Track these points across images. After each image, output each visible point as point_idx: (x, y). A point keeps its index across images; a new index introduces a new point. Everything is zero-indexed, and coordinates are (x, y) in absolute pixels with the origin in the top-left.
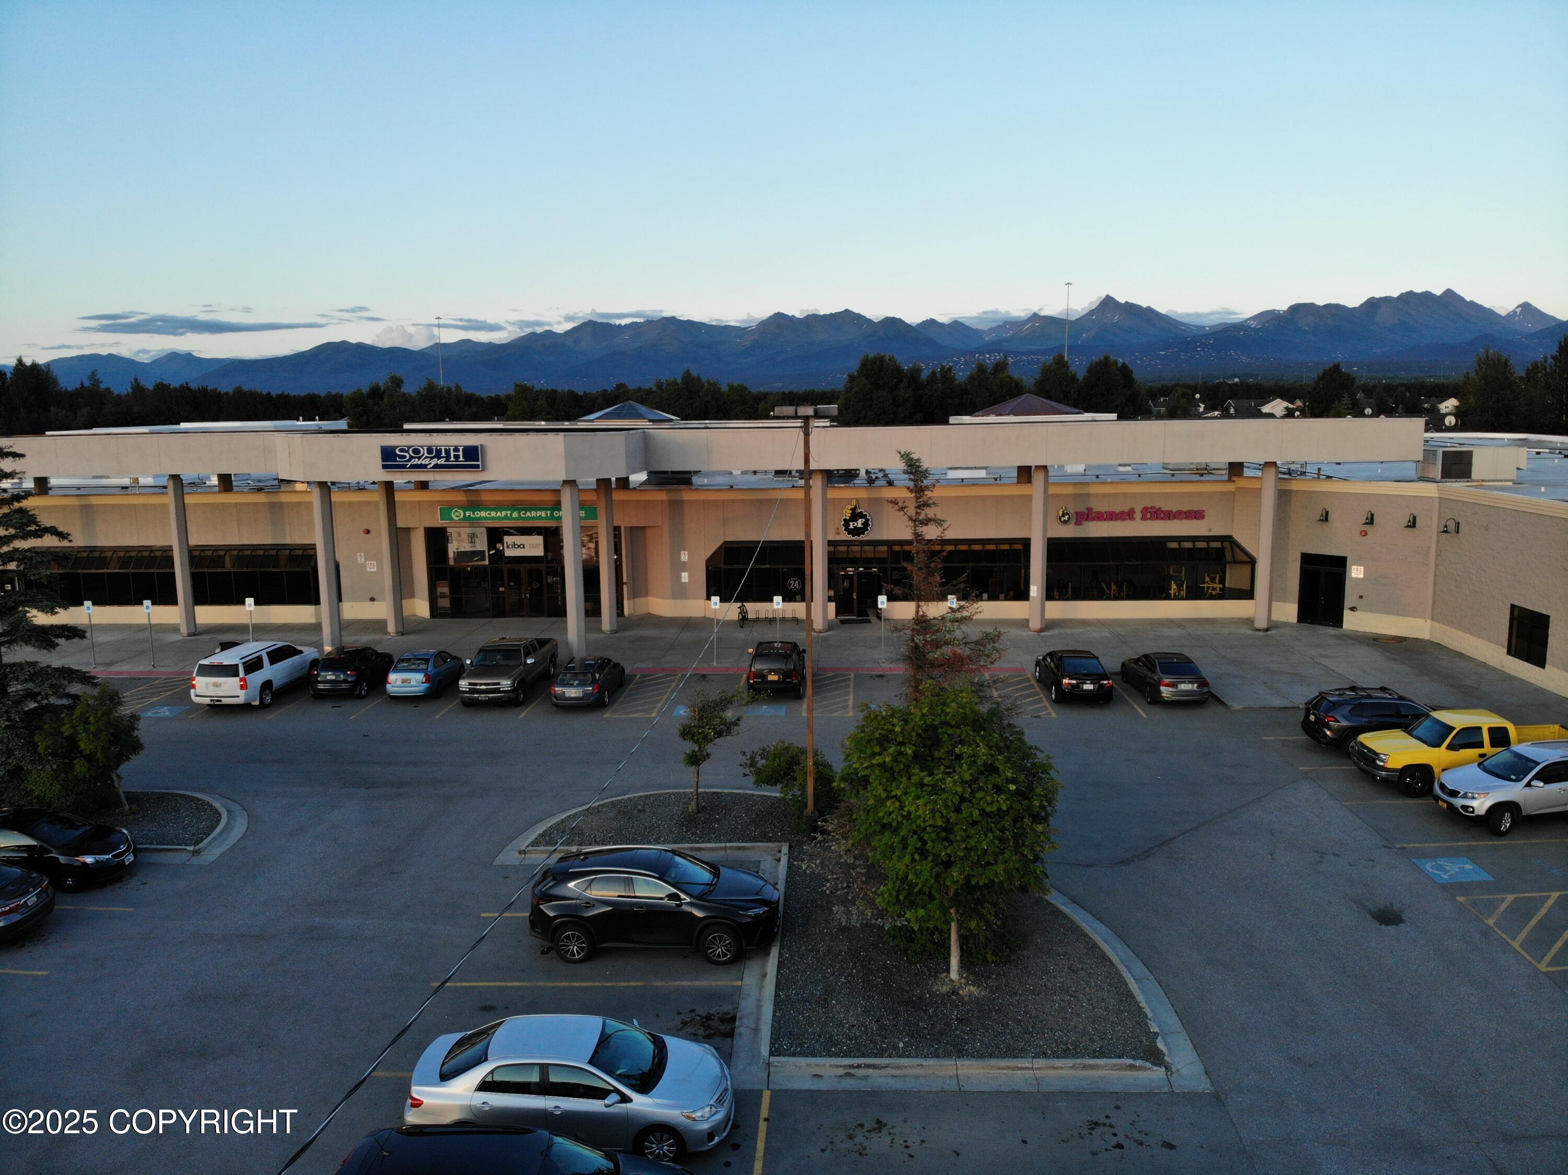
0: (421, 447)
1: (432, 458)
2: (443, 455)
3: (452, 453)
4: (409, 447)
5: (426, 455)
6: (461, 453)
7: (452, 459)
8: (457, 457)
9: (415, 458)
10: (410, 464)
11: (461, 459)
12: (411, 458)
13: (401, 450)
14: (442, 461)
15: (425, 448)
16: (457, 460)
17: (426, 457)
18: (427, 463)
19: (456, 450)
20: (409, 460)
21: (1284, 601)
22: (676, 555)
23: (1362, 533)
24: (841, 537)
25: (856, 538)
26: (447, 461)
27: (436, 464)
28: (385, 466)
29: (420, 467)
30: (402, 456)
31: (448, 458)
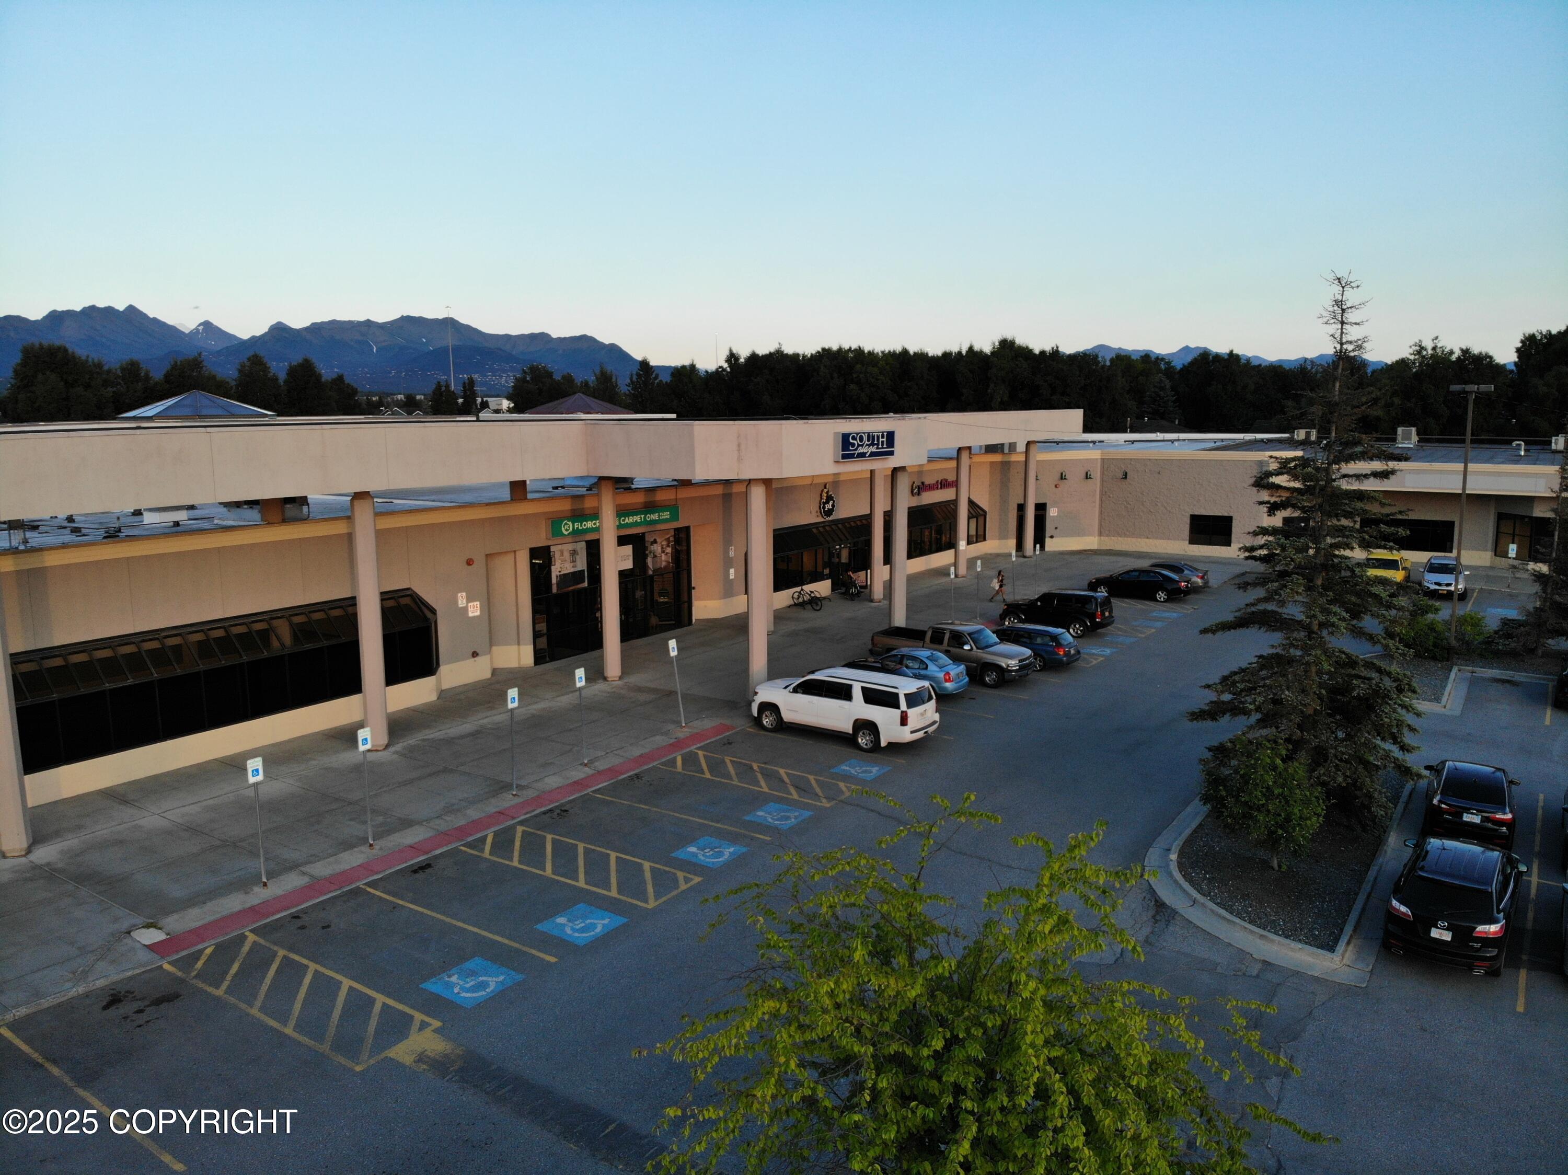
0: (864, 433)
1: (869, 446)
2: (876, 442)
3: (881, 440)
4: (857, 434)
5: (867, 442)
6: (885, 440)
7: (880, 446)
8: (883, 443)
9: (860, 446)
10: (857, 452)
11: (885, 446)
12: (858, 446)
13: (854, 438)
14: (875, 449)
15: (866, 434)
16: (883, 448)
17: (867, 445)
18: (867, 451)
19: (883, 437)
20: (856, 450)
21: (1007, 539)
22: (726, 552)
23: (1056, 486)
24: (820, 520)
25: (828, 519)
26: (878, 448)
27: (871, 452)
28: (844, 457)
29: (862, 455)
30: (853, 445)
31: (878, 444)
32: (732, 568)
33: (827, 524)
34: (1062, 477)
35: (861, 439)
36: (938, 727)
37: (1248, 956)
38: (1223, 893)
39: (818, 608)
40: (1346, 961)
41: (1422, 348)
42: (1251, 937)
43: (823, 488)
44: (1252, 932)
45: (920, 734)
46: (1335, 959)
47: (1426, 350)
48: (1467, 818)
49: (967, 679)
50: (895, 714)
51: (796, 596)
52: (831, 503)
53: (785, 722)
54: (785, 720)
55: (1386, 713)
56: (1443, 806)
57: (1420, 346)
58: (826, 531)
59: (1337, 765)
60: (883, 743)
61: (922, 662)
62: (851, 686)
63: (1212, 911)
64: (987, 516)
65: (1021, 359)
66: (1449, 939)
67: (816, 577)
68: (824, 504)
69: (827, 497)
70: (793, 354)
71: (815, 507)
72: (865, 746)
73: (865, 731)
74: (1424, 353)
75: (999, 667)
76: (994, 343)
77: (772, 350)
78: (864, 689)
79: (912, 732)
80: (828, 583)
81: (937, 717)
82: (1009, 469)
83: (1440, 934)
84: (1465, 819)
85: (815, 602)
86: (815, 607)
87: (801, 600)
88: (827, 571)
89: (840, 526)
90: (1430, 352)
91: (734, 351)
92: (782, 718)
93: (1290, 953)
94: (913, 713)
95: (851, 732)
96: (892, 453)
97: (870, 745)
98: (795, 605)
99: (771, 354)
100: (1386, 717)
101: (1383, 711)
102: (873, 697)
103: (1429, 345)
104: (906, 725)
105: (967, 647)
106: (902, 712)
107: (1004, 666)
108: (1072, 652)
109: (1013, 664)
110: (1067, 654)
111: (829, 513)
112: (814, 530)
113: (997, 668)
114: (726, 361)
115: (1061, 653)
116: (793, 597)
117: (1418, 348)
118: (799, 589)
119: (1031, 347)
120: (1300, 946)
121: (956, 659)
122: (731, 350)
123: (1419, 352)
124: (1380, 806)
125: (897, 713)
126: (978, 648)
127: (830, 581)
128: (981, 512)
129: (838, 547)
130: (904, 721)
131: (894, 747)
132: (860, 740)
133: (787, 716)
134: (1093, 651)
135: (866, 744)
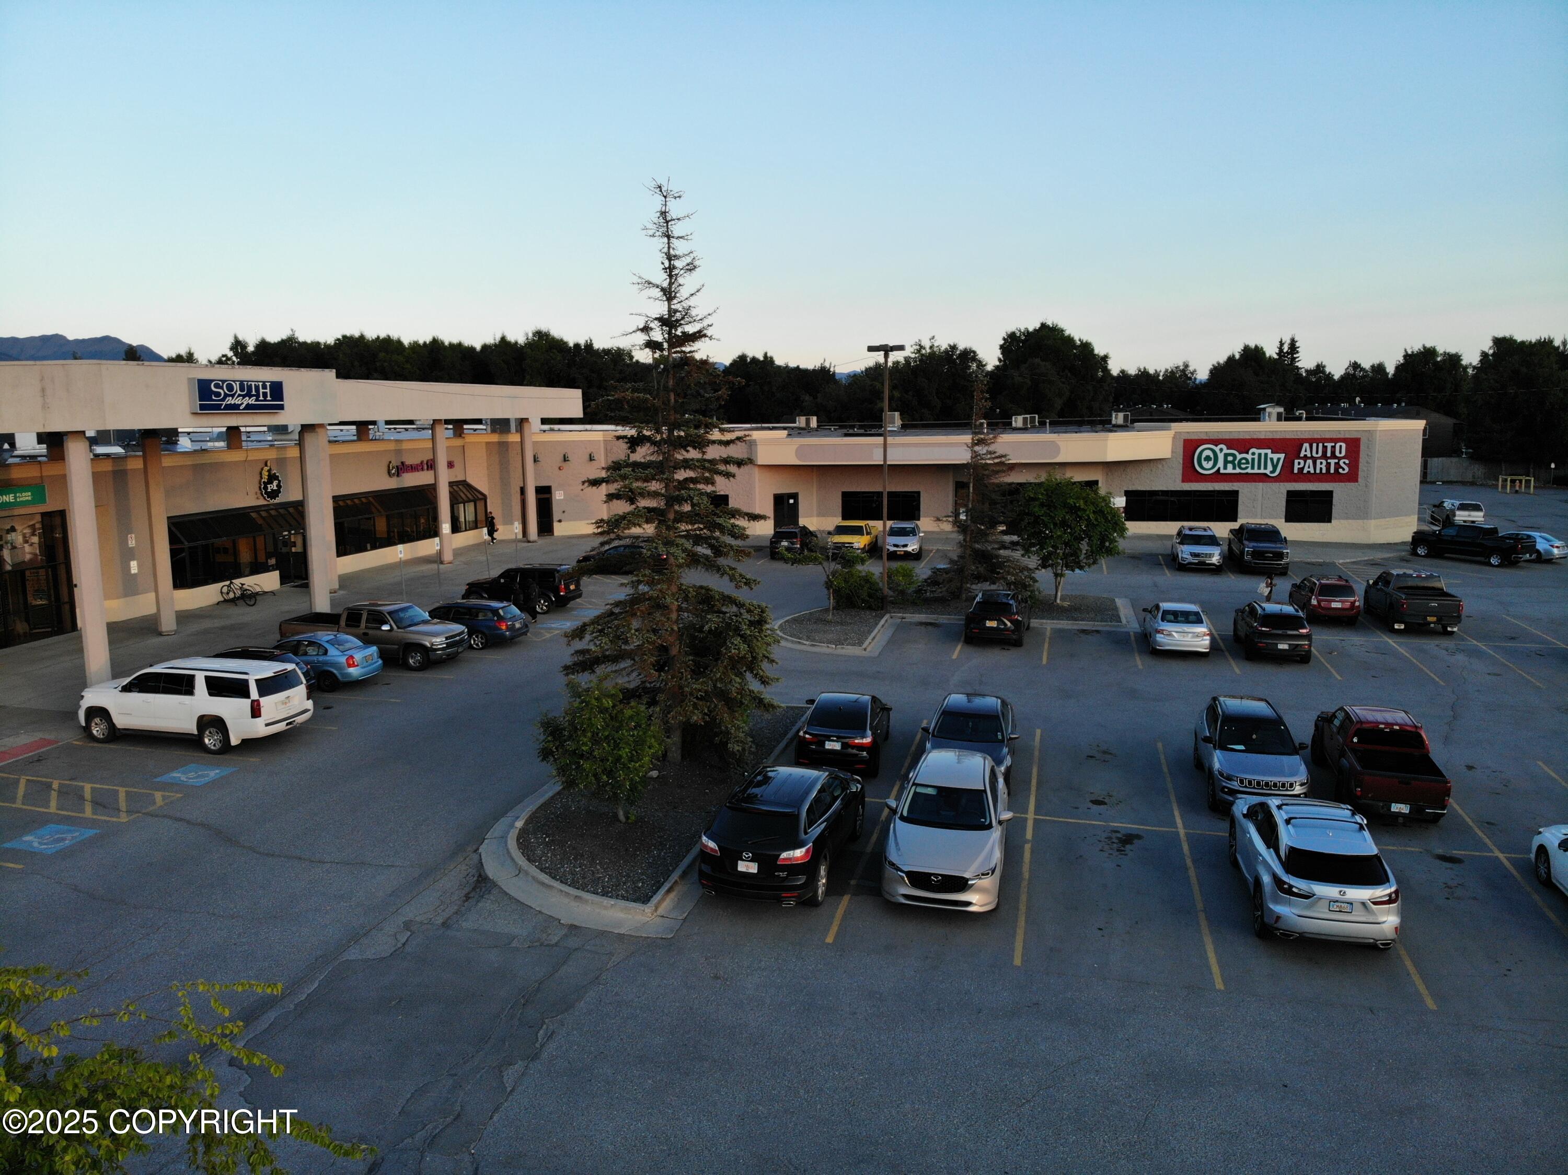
0: (234, 381)
1: (244, 396)
2: (254, 393)
3: (261, 391)
4: (223, 381)
5: (239, 392)
6: (268, 391)
7: (261, 398)
8: (265, 395)
9: (229, 396)
10: (224, 403)
11: (269, 398)
12: (226, 395)
13: (217, 386)
14: (252, 401)
15: (238, 383)
16: (265, 400)
17: (239, 395)
18: (239, 403)
19: (264, 387)
20: (223, 400)
21: (512, 524)
22: (124, 541)
23: (560, 469)
24: (262, 502)
25: (273, 501)
26: (257, 400)
27: (248, 404)
28: (202, 407)
29: (236, 407)
30: (218, 394)
31: (258, 396)
32: (134, 560)
33: (272, 507)
34: (565, 459)
35: (230, 387)
36: (313, 716)
37: (556, 923)
38: (555, 856)
39: (252, 603)
40: (661, 911)
41: (921, 347)
42: (566, 900)
43: (263, 465)
44: (567, 894)
45: (281, 727)
46: (646, 911)
47: (924, 349)
48: (829, 745)
49: (380, 662)
50: (245, 703)
51: (225, 590)
52: (275, 483)
53: (119, 729)
54: (119, 727)
55: (736, 645)
56: (807, 736)
57: (920, 345)
58: (271, 515)
59: (695, 703)
60: (234, 741)
61: (320, 646)
62: (193, 676)
63: (533, 878)
64: (488, 500)
65: (554, 351)
66: (755, 871)
67: (258, 568)
68: (266, 484)
69: (269, 476)
70: (312, 343)
71: (253, 487)
72: (213, 748)
73: (212, 730)
74: (924, 352)
75: (423, 647)
76: (527, 334)
77: (284, 337)
78: (208, 679)
79: (267, 725)
80: (276, 574)
81: (309, 704)
82: (507, 450)
83: (747, 867)
84: (827, 747)
85: (248, 598)
86: (248, 602)
87: (231, 595)
88: (272, 561)
89: (291, 510)
90: (928, 351)
91: (241, 338)
92: (114, 725)
93: (604, 912)
94: (269, 703)
95: (196, 732)
96: (281, 407)
97: (219, 745)
98: (225, 601)
99: (283, 341)
100: (735, 649)
101: (732, 643)
102: (218, 687)
103: (927, 344)
104: (259, 716)
105: (386, 628)
106: (253, 701)
107: (429, 645)
108: (518, 625)
109: (439, 641)
110: (511, 628)
111: (274, 494)
112: (254, 515)
113: (421, 648)
114: (231, 349)
115: (504, 627)
116: (222, 593)
117: (918, 347)
118: (228, 583)
119: (565, 339)
120: (612, 902)
121: (367, 640)
122: (236, 337)
123: (919, 351)
124: (737, 741)
125: (246, 703)
126: (399, 628)
127: (277, 572)
128: (480, 496)
129: (286, 533)
130: (256, 711)
131: (250, 745)
132: (206, 741)
133: (120, 721)
134: (553, 625)
135: (214, 745)
